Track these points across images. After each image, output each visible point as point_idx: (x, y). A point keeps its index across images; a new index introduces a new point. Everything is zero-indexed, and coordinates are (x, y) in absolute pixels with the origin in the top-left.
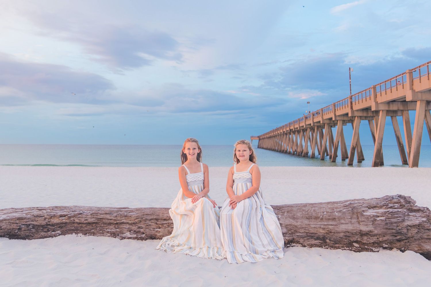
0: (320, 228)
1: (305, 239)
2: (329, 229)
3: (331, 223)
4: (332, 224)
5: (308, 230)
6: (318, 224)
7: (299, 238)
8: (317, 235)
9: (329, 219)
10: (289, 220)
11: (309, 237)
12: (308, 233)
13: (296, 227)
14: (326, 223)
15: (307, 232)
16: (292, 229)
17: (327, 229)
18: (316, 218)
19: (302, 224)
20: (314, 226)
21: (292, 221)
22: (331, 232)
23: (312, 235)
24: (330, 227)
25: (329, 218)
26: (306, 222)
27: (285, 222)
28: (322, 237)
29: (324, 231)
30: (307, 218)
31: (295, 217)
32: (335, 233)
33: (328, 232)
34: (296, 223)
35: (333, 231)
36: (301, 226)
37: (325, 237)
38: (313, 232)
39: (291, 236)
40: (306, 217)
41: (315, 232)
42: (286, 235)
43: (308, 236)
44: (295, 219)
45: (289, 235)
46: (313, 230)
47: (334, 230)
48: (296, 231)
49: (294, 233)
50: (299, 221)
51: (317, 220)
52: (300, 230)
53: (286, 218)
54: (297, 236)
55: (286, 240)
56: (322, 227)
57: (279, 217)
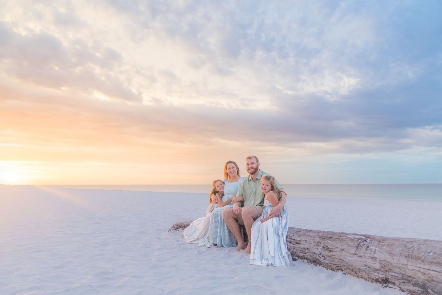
0: (419, 272)
1: (401, 281)
2: (430, 276)
3: (433, 267)
4: (435, 270)
5: (405, 271)
6: (416, 265)
7: (393, 278)
8: (415, 279)
9: (431, 263)
10: (385, 256)
11: (404, 281)
12: (404, 275)
13: (391, 264)
14: (427, 267)
15: (403, 273)
16: (386, 267)
17: (428, 276)
18: (417, 258)
19: (398, 263)
20: (411, 268)
21: (388, 257)
22: (433, 280)
23: (409, 279)
24: (432, 273)
25: (433, 260)
26: (404, 261)
27: (380, 256)
28: (422, 284)
29: (423, 277)
30: (406, 256)
31: (393, 252)
32: (438, 282)
33: (429, 279)
34: (392, 260)
35: (435, 279)
36: (397, 265)
37: (425, 285)
38: (410, 275)
39: (384, 274)
40: (405, 254)
41: (413, 276)
42: (379, 272)
43: (404, 279)
44: (392, 255)
45: (382, 273)
46: (410, 273)
47: (437, 278)
48: (391, 270)
49: (388, 272)
50: (396, 258)
51: (417, 261)
52: (395, 269)
53: (382, 252)
54: (392, 276)
55: (380, 277)
56: (422, 270)
57: (376, 249)
